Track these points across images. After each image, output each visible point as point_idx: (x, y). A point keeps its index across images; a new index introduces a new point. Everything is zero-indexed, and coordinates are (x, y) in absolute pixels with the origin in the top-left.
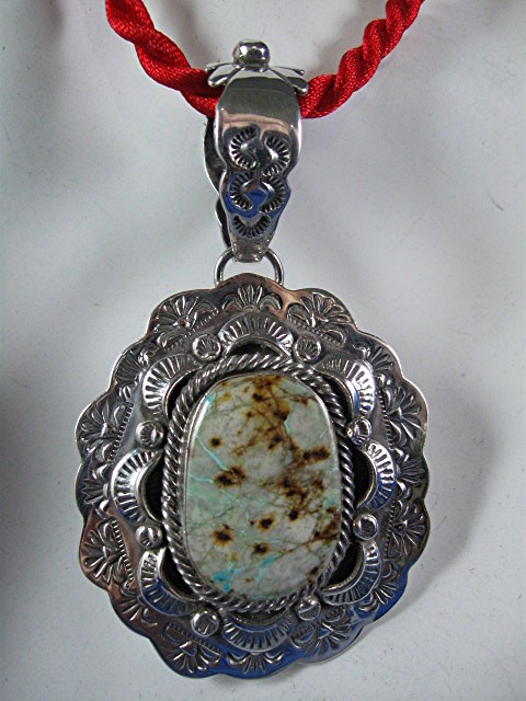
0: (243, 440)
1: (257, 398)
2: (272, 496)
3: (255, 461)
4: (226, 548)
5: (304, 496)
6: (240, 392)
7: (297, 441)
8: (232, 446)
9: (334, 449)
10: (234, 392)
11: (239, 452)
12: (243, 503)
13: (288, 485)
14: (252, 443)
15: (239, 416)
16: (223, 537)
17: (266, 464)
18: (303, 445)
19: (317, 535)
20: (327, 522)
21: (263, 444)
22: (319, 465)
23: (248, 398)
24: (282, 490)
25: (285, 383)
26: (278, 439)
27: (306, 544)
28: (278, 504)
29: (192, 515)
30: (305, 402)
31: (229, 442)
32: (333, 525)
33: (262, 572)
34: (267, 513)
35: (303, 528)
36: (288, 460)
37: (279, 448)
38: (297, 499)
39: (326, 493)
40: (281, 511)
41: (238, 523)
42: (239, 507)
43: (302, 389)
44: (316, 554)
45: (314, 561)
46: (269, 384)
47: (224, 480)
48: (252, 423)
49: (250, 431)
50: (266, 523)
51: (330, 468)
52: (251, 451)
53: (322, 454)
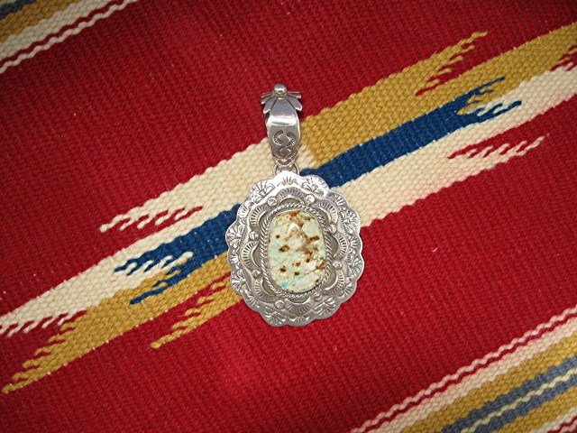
0: (287, 235)
2: (299, 254)
3: (293, 242)
4: (284, 274)
5: (311, 254)
6: (285, 218)
7: (307, 234)
8: (284, 238)
9: (321, 236)
10: (283, 217)
11: (287, 240)
12: (289, 258)
13: (305, 250)
14: (291, 236)
16: (283, 270)
17: (297, 243)
18: (310, 236)
19: (317, 268)
20: (321, 263)
21: (295, 236)
22: (316, 242)
23: (288, 220)
24: (303, 252)
25: (302, 213)
26: (300, 234)
27: (313, 271)
28: (302, 257)
29: (272, 263)
30: (309, 219)
31: (283, 236)
32: (323, 264)
33: (298, 282)
34: (298, 261)
35: (312, 265)
36: (304, 241)
37: (301, 237)
38: (309, 255)
39: (319, 252)
40: (303, 260)
41: (288, 265)
43: (307, 215)
44: (317, 274)
45: (317, 277)
46: (295, 215)
47: (282, 250)
49: (290, 232)
50: (298, 264)
51: (321, 243)
52: (291, 239)
53: (317, 238)
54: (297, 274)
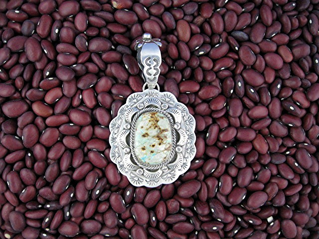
0: (148, 127)
1: (152, 117)
2: (155, 140)
3: (151, 132)
4: (144, 151)
5: (162, 140)
6: (148, 116)
7: (161, 127)
8: (146, 128)
9: (170, 129)
10: (146, 116)
12: (148, 141)
13: (158, 137)
14: (150, 127)
15: (148, 121)
16: (144, 149)
17: (154, 132)
19: (166, 149)
20: (168, 146)
21: (153, 127)
22: (165, 133)
23: (149, 117)
24: (157, 138)
25: (158, 114)
26: (156, 127)
27: (163, 151)
28: (156, 141)
29: (136, 144)
30: (163, 118)
33: (153, 157)
34: (154, 143)
35: (162, 147)
36: (159, 131)
37: (157, 129)
39: (168, 139)
40: (157, 143)
41: (147, 146)
42: (147, 142)
43: (162, 115)
44: (165, 153)
45: (165, 156)
46: (154, 114)
47: (144, 136)
48: (150, 123)
49: (150, 125)
50: (153, 146)
51: (169, 134)
52: (150, 129)
53: (167, 130)
54: (152, 152)
